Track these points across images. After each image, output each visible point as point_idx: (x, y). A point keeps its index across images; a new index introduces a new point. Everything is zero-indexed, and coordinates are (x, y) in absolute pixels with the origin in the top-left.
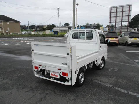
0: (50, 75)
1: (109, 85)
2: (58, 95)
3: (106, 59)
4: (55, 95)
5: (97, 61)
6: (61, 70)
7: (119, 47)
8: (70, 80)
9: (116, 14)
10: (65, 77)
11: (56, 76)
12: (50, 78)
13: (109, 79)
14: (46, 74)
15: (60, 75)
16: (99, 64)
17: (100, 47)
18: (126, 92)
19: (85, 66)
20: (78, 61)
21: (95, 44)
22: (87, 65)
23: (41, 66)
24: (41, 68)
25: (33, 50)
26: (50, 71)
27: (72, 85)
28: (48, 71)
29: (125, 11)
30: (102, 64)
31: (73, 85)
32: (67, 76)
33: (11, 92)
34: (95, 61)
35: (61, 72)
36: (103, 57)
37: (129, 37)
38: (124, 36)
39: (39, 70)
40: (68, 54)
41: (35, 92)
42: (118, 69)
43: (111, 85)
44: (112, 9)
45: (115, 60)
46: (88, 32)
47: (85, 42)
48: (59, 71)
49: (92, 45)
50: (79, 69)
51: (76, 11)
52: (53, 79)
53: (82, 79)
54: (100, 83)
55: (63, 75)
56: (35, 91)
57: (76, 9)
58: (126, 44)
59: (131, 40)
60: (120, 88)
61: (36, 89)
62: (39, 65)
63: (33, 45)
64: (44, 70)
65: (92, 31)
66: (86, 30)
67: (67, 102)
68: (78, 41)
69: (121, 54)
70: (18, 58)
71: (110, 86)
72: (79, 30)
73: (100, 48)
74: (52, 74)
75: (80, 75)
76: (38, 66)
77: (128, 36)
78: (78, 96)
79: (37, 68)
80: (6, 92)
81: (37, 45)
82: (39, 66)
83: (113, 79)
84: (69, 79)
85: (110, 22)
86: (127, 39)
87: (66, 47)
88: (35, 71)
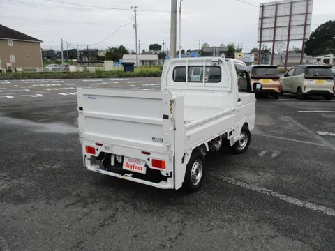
0: (124, 167)
1: (260, 189)
2: (143, 211)
3: (251, 128)
4: (135, 211)
5: (231, 134)
6: (149, 154)
7: (282, 101)
8: (171, 176)
9: (275, 22)
10: (159, 171)
11: (137, 168)
12: (124, 172)
13: (259, 175)
14: (113, 164)
15: (146, 165)
16: (235, 141)
17: (239, 100)
18: (300, 203)
19: (204, 144)
20: (189, 133)
21: (226, 94)
22: (209, 143)
23: (101, 145)
24: (101, 149)
25: (81, 109)
26: (123, 157)
27: (174, 188)
28: (119, 156)
29: (296, 15)
30: (242, 141)
31: (177, 188)
32: (164, 168)
33: (32, 207)
34: (226, 133)
35: (149, 160)
36: (246, 125)
37: (306, 78)
38: (294, 75)
39: (97, 154)
40: (166, 117)
41: (90, 206)
42: (279, 153)
43: (264, 189)
44: (265, 8)
45: (272, 131)
46: (210, 64)
47: (204, 88)
48: (145, 157)
49: (220, 95)
50: (190, 153)
51: (178, 13)
52: (130, 175)
53: (197, 174)
54: (238, 183)
55: (153, 165)
56: (88, 204)
57: (178, 9)
58: (299, 95)
59: (310, 85)
60: (284, 194)
61: (91, 200)
62: (97, 144)
63: (82, 96)
64: (109, 155)
65: (220, 61)
66: (207, 61)
67: (166, 227)
68: (186, 87)
69: (286, 118)
70: (41, 128)
71: (262, 191)
72: (189, 61)
73: (239, 103)
74: (127, 164)
75: (193, 167)
76: (93, 145)
77: (303, 75)
78: (188, 213)
79: (91, 150)
80: (22, 206)
81: (92, 97)
82: (96, 147)
83: (268, 175)
84: (167, 174)
85: (261, 42)
86: (301, 81)
87: (161, 99)
88: (87, 158)
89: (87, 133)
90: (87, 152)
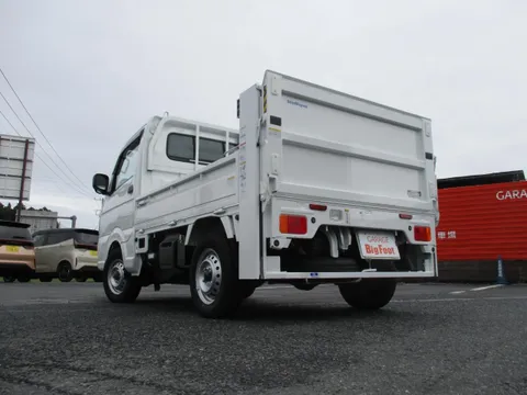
6: (410, 218)
11: (386, 251)
14: (335, 254)
23: (323, 208)
24: (324, 219)
29: (6, 159)
32: (430, 240)
35: (410, 228)
39: (311, 233)
40: (429, 156)
48: (404, 224)
55: (417, 238)
59: (83, 258)
63: (280, 93)
74: (367, 247)
76: (302, 209)
82: (310, 214)
87: (418, 130)
88: (281, 246)
90: (282, 231)
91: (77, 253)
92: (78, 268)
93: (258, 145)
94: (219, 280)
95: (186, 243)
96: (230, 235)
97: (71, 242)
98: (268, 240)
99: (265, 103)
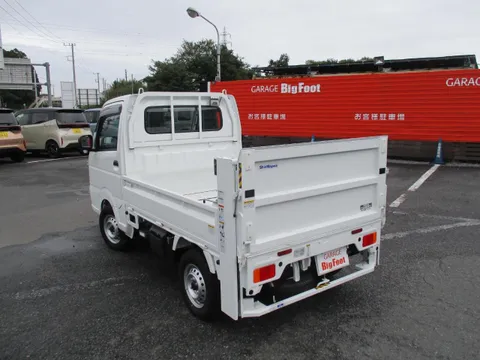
6: (361, 230)
11: (338, 262)
14: (297, 278)
23: (289, 251)
24: (287, 260)
25: (251, 194)
32: (376, 241)
35: (360, 240)
39: (278, 274)
40: (383, 171)
46: (207, 103)
48: (356, 238)
55: (364, 245)
58: (52, 152)
62: (280, 254)
66: (203, 98)
76: (274, 259)
81: (268, 164)
82: (278, 260)
88: (254, 294)
89: (259, 242)
90: (255, 281)
91: (62, 133)
92: (64, 146)
93: (235, 216)
94: (204, 293)
95: (174, 248)
96: (212, 271)
97: (53, 122)
98: (244, 290)
99: (240, 180)
